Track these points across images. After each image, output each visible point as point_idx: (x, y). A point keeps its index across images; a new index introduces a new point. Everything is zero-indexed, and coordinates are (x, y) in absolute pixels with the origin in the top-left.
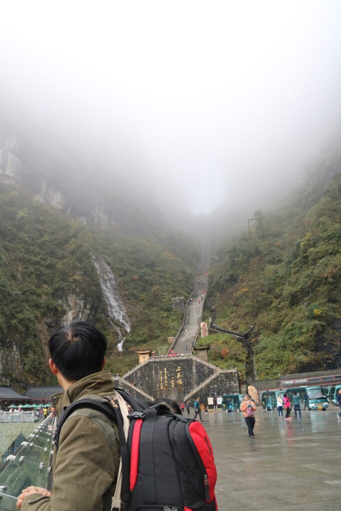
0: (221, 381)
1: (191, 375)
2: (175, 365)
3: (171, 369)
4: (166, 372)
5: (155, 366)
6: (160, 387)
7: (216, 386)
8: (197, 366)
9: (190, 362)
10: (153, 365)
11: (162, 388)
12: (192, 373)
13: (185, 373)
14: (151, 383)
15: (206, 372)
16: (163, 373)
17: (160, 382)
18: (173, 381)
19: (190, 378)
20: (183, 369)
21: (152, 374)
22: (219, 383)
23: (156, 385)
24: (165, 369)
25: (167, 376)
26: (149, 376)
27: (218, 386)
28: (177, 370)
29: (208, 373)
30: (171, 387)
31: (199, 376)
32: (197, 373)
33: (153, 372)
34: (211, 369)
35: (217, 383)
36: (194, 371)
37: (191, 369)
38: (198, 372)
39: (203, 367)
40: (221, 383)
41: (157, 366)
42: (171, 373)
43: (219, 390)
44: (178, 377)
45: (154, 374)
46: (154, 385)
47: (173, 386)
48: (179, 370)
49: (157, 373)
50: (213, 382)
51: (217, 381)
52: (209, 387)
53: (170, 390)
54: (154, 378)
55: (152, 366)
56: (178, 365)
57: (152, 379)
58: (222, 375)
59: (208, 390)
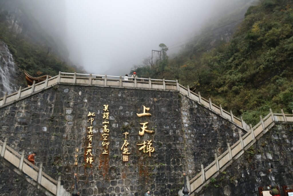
0: (279, 143)
1: (178, 131)
2: (135, 100)
3: (124, 111)
4: (106, 115)
5: (76, 98)
6: (83, 158)
7: (270, 157)
8: (191, 110)
9: (174, 99)
10: (72, 93)
11: (90, 160)
12: (180, 125)
13: (160, 125)
14: (56, 142)
15: (216, 126)
16: (99, 119)
17: (87, 141)
18: (126, 143)
19: (176, 138)
20: (155, 112)
21: (63, 118)
22: (276, 148)
23: (71, 151)
24: (106, 107)
25: (109, 126)
26: (52, 119)
27: (274, 156)
28: (139, 115)
29: (220, 130)
30: (118, 159)
31: (199, 136)
32: (192, 126)
33: (69, 111)
34: (227, 120)
35: (272, 149)
36: (185, 120)
37: (178, 115)
38: (195, 124)
39: (208, 115)
40: (281, 150)
41: (83, 97)
42: (121, 119)
43: (281, 170)
44: (142, 133)
45: (69, 118)
46: (65, 148)
47: (125, 158)
48: (144, 114)
49: (78, 115)
50: (260, 144)
51: (270, 142)
52: (252, 157)
53: (116, 170)
54: (68, 129)
55: (66, 96)
56: (143, 102)
57: (63, 131)
58: (280, 127)
59: (252, 166)
